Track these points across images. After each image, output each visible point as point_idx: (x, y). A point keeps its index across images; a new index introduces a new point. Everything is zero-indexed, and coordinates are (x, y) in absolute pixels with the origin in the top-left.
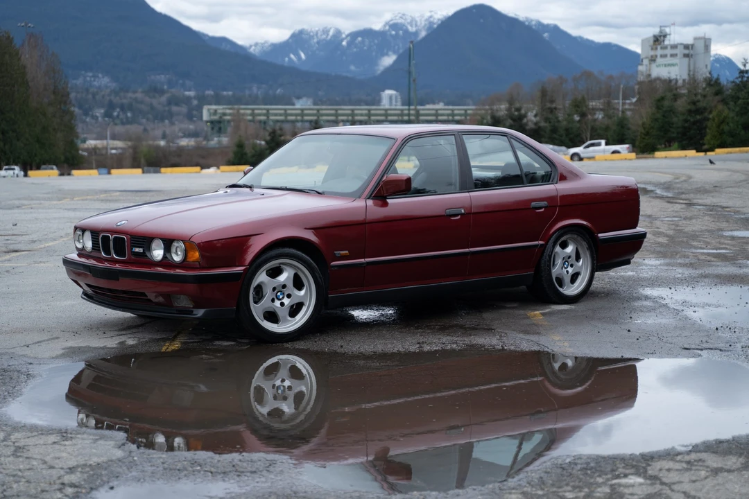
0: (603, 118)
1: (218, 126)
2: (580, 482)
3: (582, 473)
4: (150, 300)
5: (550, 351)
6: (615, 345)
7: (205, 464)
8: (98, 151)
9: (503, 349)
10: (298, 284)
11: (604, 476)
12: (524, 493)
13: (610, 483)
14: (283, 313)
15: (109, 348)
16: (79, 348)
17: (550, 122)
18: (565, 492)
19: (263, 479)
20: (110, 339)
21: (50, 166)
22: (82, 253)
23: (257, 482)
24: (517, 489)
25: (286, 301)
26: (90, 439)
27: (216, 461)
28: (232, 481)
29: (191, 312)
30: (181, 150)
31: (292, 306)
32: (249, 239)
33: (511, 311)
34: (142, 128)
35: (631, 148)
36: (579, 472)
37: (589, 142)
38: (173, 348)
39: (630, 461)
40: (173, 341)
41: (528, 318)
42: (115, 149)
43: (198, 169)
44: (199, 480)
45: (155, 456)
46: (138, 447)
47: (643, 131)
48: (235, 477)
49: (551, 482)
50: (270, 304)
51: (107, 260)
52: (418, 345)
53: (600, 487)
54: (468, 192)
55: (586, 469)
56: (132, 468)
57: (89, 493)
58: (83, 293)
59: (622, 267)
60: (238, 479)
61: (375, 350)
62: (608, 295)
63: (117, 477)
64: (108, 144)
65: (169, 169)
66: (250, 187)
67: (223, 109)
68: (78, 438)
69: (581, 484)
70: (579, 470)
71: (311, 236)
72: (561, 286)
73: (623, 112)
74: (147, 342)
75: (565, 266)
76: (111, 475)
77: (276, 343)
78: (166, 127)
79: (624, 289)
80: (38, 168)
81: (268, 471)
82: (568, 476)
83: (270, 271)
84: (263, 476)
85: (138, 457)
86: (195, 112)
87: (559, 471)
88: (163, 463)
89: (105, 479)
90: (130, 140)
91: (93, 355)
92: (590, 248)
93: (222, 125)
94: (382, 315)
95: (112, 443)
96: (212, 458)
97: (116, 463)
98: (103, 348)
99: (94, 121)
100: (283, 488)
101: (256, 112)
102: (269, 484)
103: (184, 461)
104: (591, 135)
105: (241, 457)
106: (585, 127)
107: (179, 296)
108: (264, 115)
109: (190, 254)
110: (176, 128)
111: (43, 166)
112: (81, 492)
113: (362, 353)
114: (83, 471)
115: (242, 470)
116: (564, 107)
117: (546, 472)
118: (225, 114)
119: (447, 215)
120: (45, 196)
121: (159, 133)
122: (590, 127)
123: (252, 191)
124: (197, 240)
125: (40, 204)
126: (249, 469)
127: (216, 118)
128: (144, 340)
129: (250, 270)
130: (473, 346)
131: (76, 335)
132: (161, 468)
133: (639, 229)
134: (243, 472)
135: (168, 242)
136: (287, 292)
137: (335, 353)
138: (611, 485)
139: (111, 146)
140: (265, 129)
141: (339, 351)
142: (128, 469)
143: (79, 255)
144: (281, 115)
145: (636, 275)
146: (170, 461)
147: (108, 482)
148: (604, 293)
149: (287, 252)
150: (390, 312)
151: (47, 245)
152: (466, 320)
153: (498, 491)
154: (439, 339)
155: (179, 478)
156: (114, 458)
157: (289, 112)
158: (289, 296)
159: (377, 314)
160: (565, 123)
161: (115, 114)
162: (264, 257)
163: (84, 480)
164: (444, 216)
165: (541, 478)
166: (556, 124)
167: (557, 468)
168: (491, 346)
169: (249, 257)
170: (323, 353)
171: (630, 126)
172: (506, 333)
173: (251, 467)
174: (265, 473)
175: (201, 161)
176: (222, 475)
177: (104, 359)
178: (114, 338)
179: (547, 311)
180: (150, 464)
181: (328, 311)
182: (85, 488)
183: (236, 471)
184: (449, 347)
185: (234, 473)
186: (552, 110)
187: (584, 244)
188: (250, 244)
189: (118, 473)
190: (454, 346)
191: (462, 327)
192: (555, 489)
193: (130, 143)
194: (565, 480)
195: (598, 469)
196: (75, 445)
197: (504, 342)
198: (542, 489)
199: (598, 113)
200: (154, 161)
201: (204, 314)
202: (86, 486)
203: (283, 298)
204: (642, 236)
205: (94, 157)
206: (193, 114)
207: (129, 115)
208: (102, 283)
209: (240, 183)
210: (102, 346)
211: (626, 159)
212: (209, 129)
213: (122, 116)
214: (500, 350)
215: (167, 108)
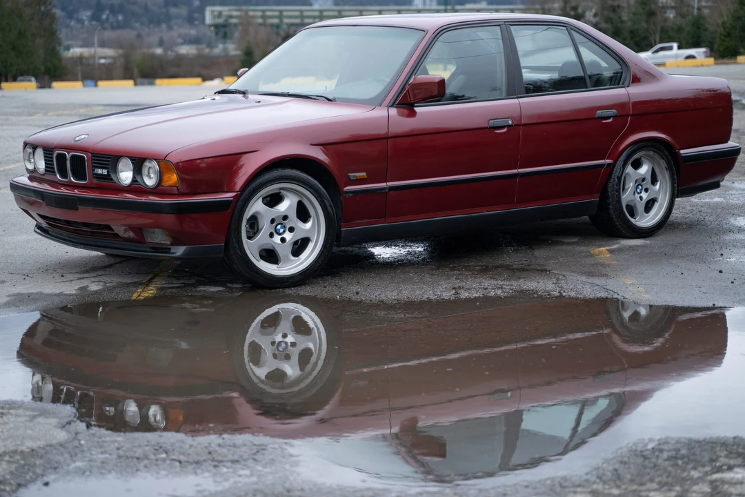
0: (674, 17)
1: (223, 30)
2: (668, 476)
3: (671, 463)
4: (116, 235)
5: (619, 297)
6: (703, 290)
7: (173, 450)
8: (84, 61)
9: (561, 296)
10: (303, 214)
11: (700, 469)
12: (593, 492)
13: (709, 478)
14: (284, 251)
15: (66, 295)
16: (29, 295)
17: (612, 23)
18: (649, 490)
19: (247, 472)
20: (68, 283)
21: (28, 78)
22: (33, 175)
23: (240, 476)
24: (584, 487)
25: (288, 236)
26: (27, 416)
27: (188, 446)
28: (206, 474)
29: (167, 250)
30: (180, 60)
31: (296, 243)
32: (240, 158)
33: (570, 248)
34: (135, 33)
35: (709, 52)
36: (667, 463)
37: (659, 46)
38: (146, 295)
39: (735, 447)
40: (147, 285)
41: (592, 256)
42: (104, 58)
43: (199, 80)
44: (163, 473)
45: (108, 439)
46: (88, 427)
47: (723, 32)
48: (211, 468)
49: (629, 476)
50: (268, 240)
51: (63, 185)
52: (454, 291)
53: (697, 484)
54: (517, 98)
55: (676, 458)
56: (76, 455)
57: (14, 491)
58: (36, 226)
59: (707, 192)
60: (214, 471)
61: (399, 297)
62: (690, 226)
63: (56, 468)
64: (95, 52)
65: (166, 81)
66: (244, 93)
67: (230, 10)
68: (11, 414)
69: (670, 480)
70: (666, 460)
71: (318, 154)
72: (633, 215)
73: (699, 9)
74: (114, 287)
75: (638, 190)
76: (48, 466)
77: (276, 288)
78: (163, 32)
79: (711, 219)
80: (15, 80)
81: (255, 460)
82: (652, 468)
83: (268, 199)
84: (248, 467)
85: (86, 440)
86: (196, 15)
87: (640, 460)
88: (118, 449)
89: (39, 471)
90: (121, 47)
91: (45, 303)
92: (669, 168)
93: (228, 30)
94: (409, 253)
95: (54, 421)
96: (183, 442)
97: (56, 449)
98: (59, 295)
99: (79, 26)
100: (273, 484)
101: (268, 13)
102: (254, 479)
103: (146, 446)
104: (661, 37)
105: (220, 441)
106: (654, 28)
107: (152, 230)
108: (277, 17)
109: (166, 178)
110: (174, 33)
111: (20, 78)
112: (5, 490)
113: (382, 301)
114: (11, 460)
115: (220, 458)
116: (629, 5)
117: (621, 462)
118: (231, 17)
119: (491, 128)
120: (15, 110)
121: (154, 39)
122: (659, 28)
123: (247, 98)
124: (174, 159)
125: (7, 119)
126: (230, 457)
127: (220, 21)
128: (111, 285)
129: (242, 197)
130: (522, 292)
131: (26, 278)
132: (115, 456)
133: (731, 144)
134: (222, 461)
135: (138, 162)
136: (288, 224)
137: (350, 301)
138: (712, 482)
139: (100, 55)
140: (278, 34)
141: (354, 298)
142: (72, 456)
143: (31, 179)
144: (296, 17)
145: (725, 201)
146: (127, 446)
147: (43, 475)
148: (686, 224)
149: (288, 174)
150: (419, 248)
151: (7, 168)
152: (513, 258)
153: (558, 489)
154: (480, 283)
155: (137, 470)
156: (54, 442)
157: (306, 14)
158: (291, 230)
159: (403, 251)
160: (629, 24)
161: (104, 17)
162: (259, 181)
163: (11, 473)
164: (486, 128)
165: (616, 470)
166: (619, 25)
167: (637, 455)
168: (546, 291)
169: (240, 181)
170: (335, 301)
171: (707, 26)
172: (564, 276)
173: (233, 455)
174: (250, 463)
175: (204, 72)
176: (194, 465)
177: (64, 309)
178: (74, 282)
179: (615, 246)
180: (100, 450)
181: (343, 248)
182: (10, 484)
183: (213, 460)
184: (492, 294)
185: (210, 462)
186: (614, 9)
187: (663, 164)
188: (241, 163)
189: (57, 462)
190: (499, 292)
191: (508, 268)
192: (635, 487)
193: (121, 51)
194: (648, 474)
195: (692, 458)
196: (5, 423)
197: (562, 287)
198: (618, 487)
199: (669, 11)
200: (148, 72)
201: (185, 253)
202: (12, 482)
203: (284, 232)
204: (736, 152)
205: (79, 68)
206: (194, 17)
207: (120, 18)
208: (58, 213)
209: (232, 87)
210: (58, 292)
211: (702, 65)
212: (213, 35)
213: (112, 19)
214: (557, 297)
215: (164, 10)
